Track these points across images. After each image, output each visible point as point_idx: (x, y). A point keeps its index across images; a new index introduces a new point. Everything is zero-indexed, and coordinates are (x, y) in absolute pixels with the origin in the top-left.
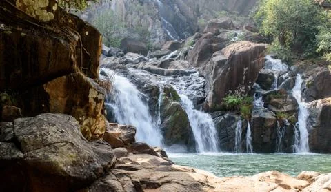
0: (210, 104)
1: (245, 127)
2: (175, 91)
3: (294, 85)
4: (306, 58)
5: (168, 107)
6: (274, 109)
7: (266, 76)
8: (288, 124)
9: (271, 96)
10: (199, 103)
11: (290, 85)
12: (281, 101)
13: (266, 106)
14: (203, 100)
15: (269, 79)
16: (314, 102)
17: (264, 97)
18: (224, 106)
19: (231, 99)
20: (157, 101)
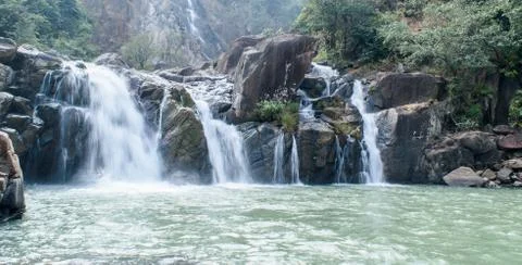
0: (237, 112)
1: (288, 144)
2: (189, 95)
3: (352, 93)
4: (362, 64)
5: (173, 115)
6: (330, 120)
7: (315, 81)
8: (352, 140)
9: (325, 103)
10: (221, 111)
11: (347, 93)
12: (337, 110)
13: (317, 115)
14: (228, 107)
15: (318, 85)
16: (384, 111)
17: (315, 104)
18: (258, 115)
19: (267, 105)
20: (158, 106)
